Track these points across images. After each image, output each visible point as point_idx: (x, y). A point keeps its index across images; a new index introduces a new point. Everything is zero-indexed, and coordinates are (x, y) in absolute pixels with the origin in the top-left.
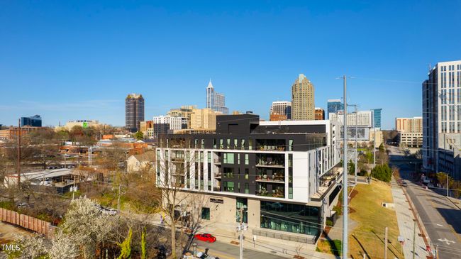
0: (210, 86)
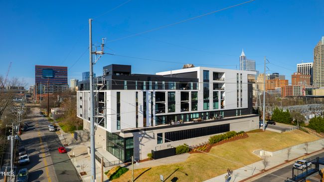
0: (243, 54)
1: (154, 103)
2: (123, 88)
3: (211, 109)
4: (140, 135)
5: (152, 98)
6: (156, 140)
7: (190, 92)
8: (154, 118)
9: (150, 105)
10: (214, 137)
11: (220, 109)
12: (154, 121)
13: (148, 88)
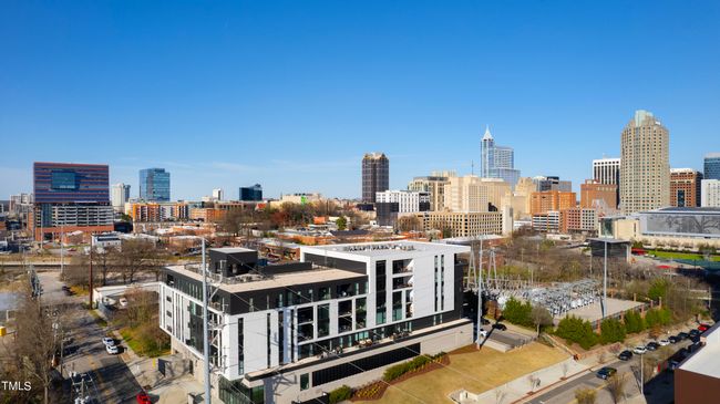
0: (488, 135)
1: (296, 327)
2: (246, 310)
3: (389, 321)
4: (274, 381)
5: (292, 319)
6: (299, 385)
7: (353, 299)
8: (296, 349)
9: (289, 330)
10: (394, 368)
11: (404, 319)
12: (296, 354)
13: (286, 305)
